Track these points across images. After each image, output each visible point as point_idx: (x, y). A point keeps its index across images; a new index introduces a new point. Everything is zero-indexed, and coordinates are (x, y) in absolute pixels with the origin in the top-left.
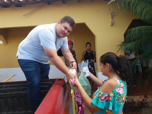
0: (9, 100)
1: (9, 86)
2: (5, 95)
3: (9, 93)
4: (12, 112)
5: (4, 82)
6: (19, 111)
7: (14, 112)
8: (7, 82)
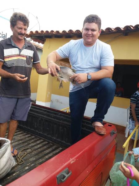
0: (61, 127)
1: (63, 116)
2: (58, 122)
3: (61, 121)
4: (60, 140)
5: (61, 110)
6: (65, 142)
7: (62, 140)
8: (63, 111)
